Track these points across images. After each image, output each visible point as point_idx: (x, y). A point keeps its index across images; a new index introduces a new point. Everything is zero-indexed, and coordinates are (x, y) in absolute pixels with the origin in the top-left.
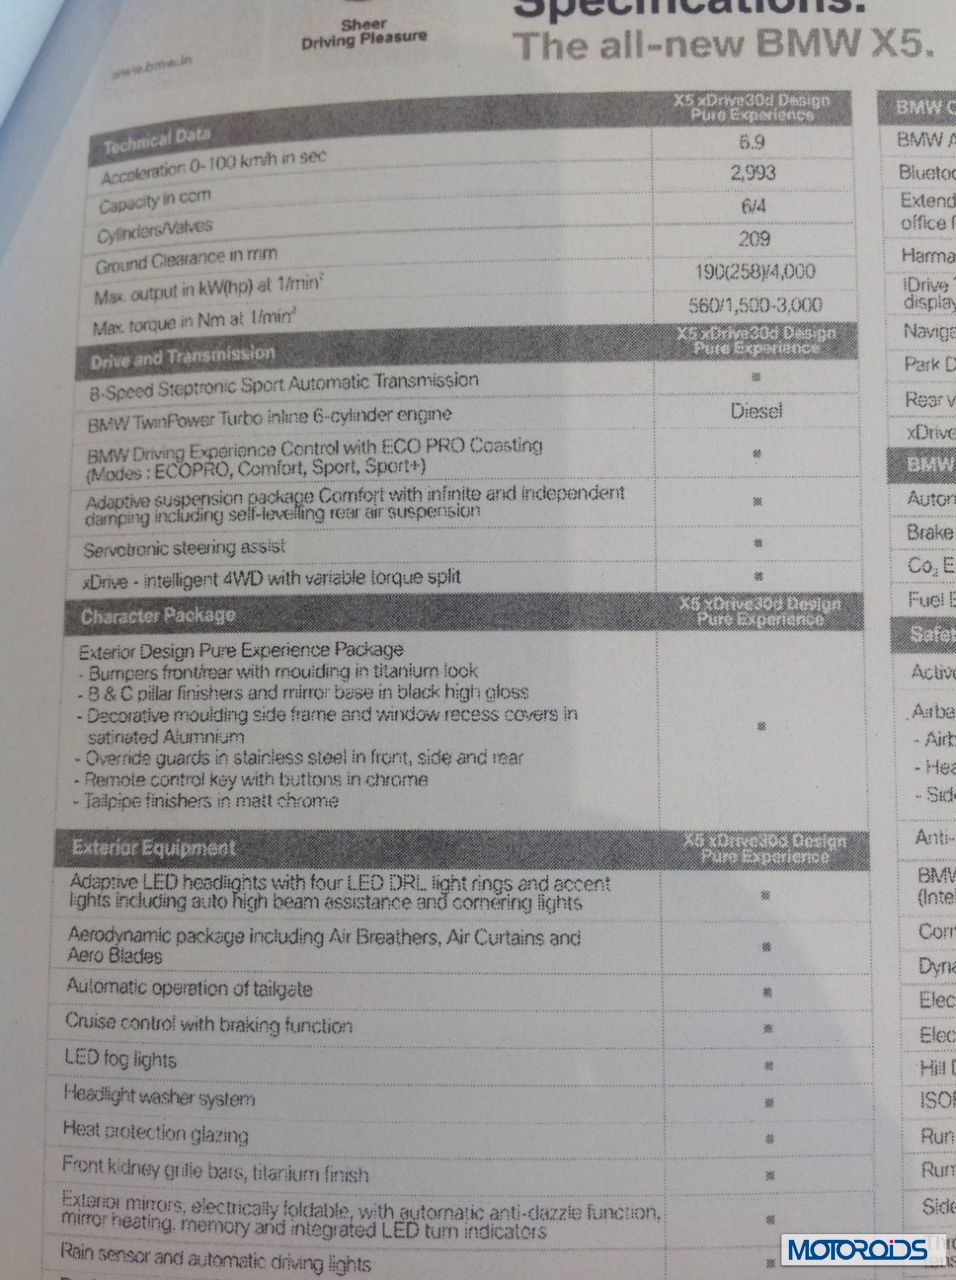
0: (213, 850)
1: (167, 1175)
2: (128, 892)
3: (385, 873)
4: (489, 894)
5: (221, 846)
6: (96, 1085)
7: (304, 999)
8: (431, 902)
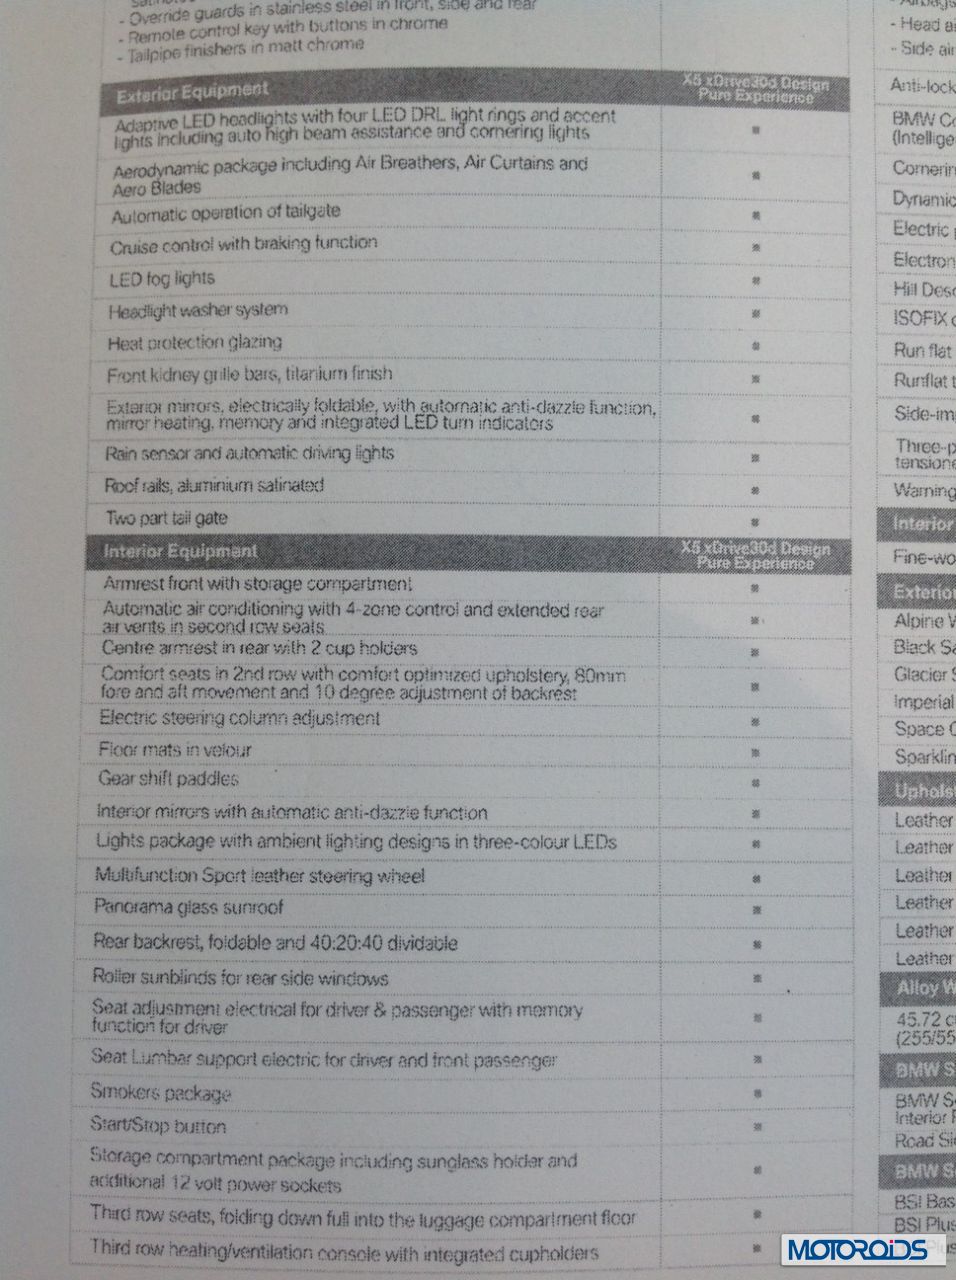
0: (248, 90)
1: (206, 379)
2: (169, 132)
3: (408, 106)
4: (504, 124)
5: (255, 87)
6: (139, 304)
7: (333, 219)
8: (450, 131)
